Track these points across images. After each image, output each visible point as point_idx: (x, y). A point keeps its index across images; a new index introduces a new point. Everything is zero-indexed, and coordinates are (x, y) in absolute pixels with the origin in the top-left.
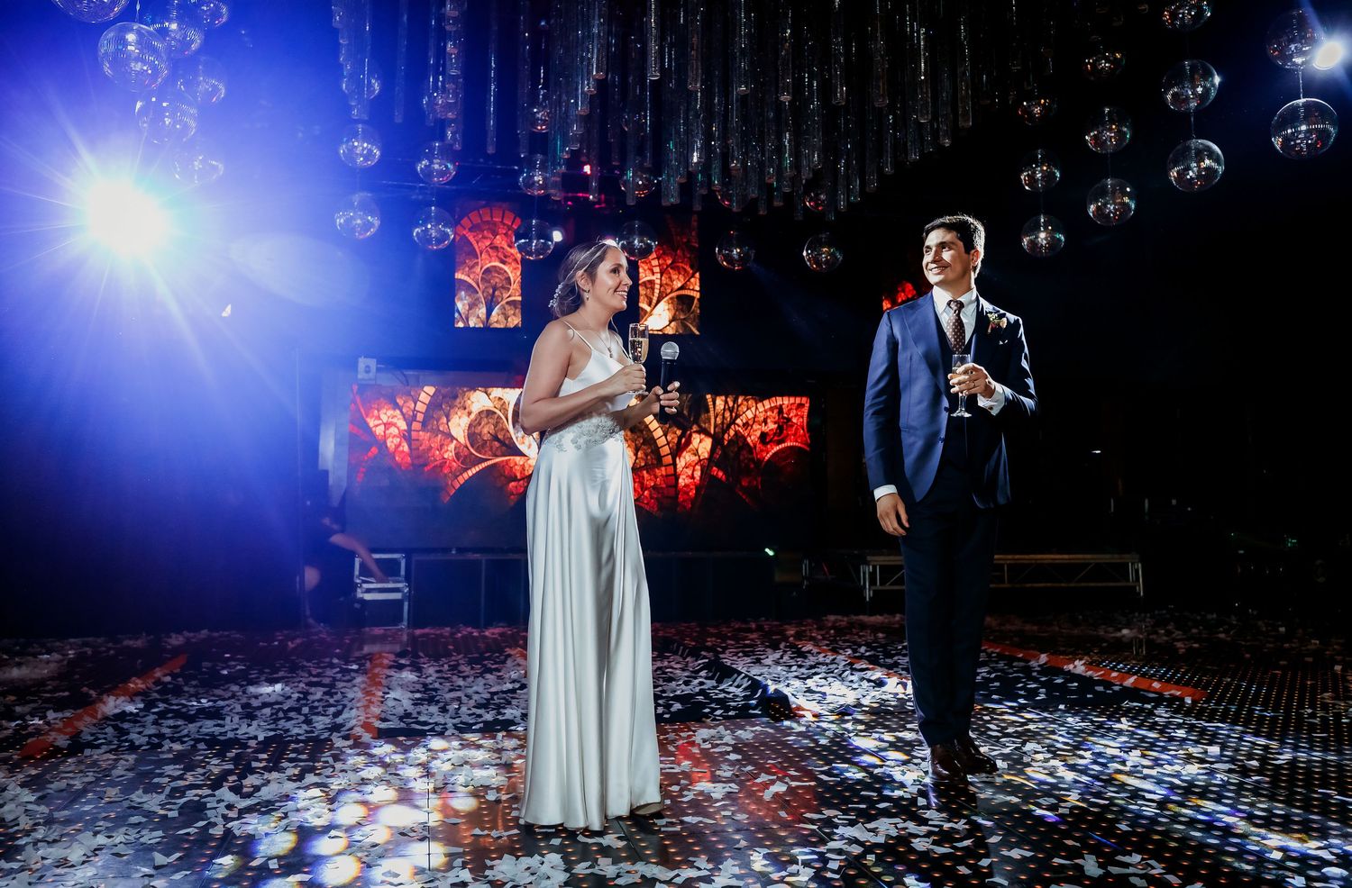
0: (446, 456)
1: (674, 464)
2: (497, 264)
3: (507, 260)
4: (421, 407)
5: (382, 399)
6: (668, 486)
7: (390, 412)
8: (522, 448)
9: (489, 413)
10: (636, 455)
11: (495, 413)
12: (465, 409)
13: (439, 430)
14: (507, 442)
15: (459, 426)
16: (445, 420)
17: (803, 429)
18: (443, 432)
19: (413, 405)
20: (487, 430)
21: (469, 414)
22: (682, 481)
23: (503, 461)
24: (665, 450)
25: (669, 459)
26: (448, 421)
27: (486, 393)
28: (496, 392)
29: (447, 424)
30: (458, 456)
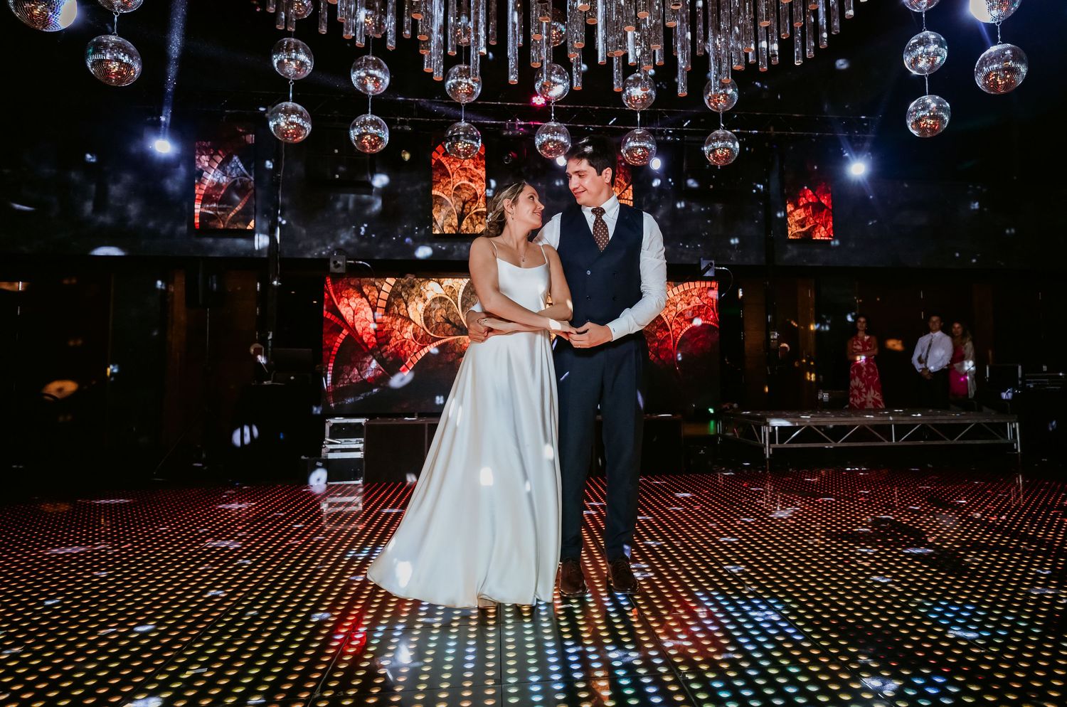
0: (406, 337)
2: (466, 182)
3: (474, 178)
4: (384, 295)
5: (351, 289)
7: (359, 300)
9: (442, 300)
11: (447, 299)
12: (421, 296)
13: (399, 314)
14: (457, 324)
15: (416, 310)
16: (404, 306)
17: (713, 309)
18: (403, 317)
19: (377, 294)
20: (438, 315)
21: (425, 300)
23: (453, 340)
26: (407, 307)
27: (439, 283)
28: (448, 282)
29: (406, 309)
30: (415, 336)
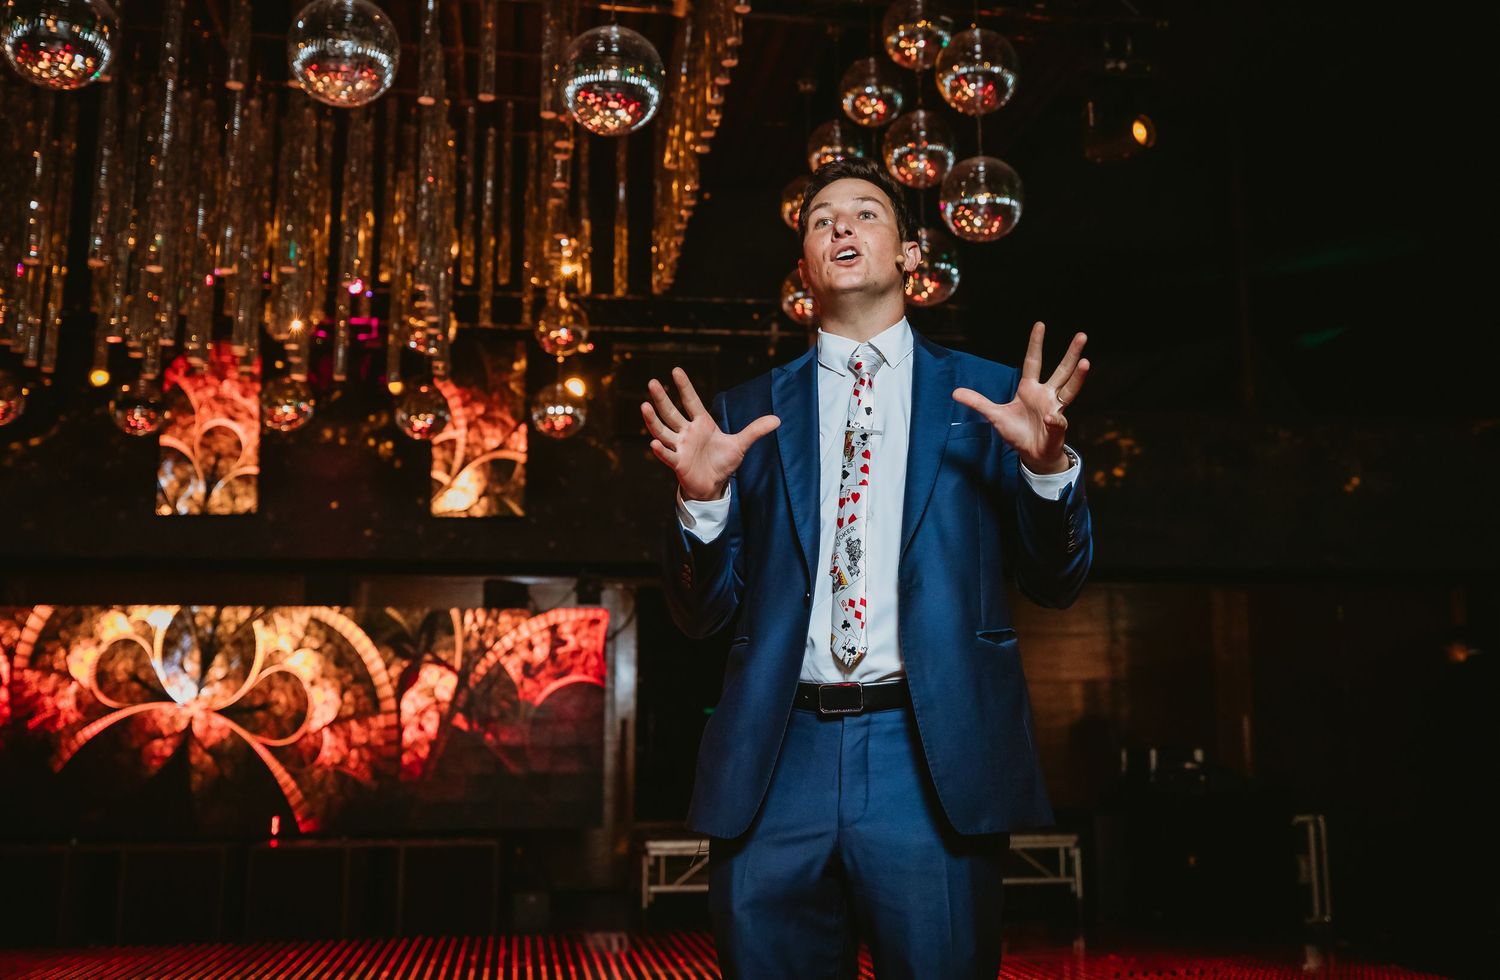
0: (61, 705)
1: (398, 711)
4: (29, 635)
6: (388, 743)
8: (171, 691)
9: (128, 643)
10: (342, 697)
11: (136, 643)
12: (93, 637)
13: (53, 668)
14: (149, 683)
15: (82, 662)
16: (62, 653)
18: (58, 672)
19: (18, 633)
20: (122, 667)
21: (99, 643)
22: (409, 735)
23: (142, 711)
24: (386, 691)
25: (391, 704)
26: (67, 654)
27: (125, 612)
28: (141, 612)
29: (65, 659)
30: (79, 703)
